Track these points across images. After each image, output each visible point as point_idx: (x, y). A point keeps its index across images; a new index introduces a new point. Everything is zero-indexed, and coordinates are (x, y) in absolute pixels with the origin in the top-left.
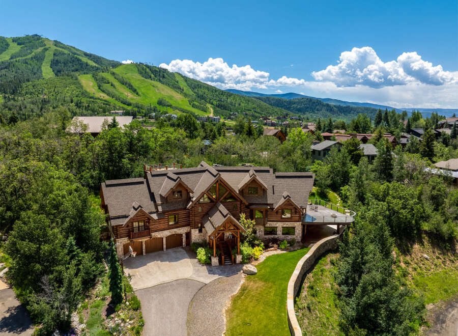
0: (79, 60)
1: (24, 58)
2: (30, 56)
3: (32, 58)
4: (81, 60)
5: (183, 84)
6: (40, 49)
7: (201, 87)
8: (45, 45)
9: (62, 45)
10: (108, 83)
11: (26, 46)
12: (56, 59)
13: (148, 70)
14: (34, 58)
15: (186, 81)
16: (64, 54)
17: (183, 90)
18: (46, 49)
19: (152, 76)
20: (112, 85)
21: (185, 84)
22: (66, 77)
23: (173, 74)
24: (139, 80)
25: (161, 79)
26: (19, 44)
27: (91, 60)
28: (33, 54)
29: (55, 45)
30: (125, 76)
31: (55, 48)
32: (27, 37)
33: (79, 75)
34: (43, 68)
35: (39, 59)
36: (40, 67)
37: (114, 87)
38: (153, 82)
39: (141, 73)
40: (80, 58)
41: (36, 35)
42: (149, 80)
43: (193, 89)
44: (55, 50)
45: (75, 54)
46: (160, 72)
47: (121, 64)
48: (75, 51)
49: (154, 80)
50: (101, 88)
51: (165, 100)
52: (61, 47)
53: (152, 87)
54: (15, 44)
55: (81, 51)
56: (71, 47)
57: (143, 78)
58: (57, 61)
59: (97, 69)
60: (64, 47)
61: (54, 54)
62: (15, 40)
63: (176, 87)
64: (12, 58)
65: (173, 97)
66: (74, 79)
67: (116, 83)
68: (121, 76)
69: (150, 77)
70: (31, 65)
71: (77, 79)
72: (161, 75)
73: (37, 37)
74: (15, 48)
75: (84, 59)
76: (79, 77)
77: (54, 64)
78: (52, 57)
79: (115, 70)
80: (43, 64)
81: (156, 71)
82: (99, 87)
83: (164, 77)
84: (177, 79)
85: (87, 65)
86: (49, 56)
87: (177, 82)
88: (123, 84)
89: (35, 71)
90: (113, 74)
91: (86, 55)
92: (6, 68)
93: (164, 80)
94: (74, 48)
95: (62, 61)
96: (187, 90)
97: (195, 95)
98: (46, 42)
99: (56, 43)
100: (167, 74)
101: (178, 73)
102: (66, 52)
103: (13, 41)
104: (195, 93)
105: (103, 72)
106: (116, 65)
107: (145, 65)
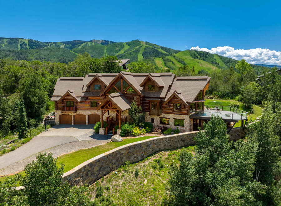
0: (157, 51)
1: (130, 52)
2: (133, 51)
3: (134, 51)
4: (158, 51)
5: (218, 61)
6: (138, 47)
7: (231, 62)
8: (141, 44)
9: (149, 44)
10: (171, 62)
11: (132, 46)
12: (145, 51)
13: (196, 53)
14: (135, 51)
15: (221, 59)
16: (150, 48)
17: (219, 64)
18: (141, 47)
19: (199, 57)
20: (173, 63)
21: (221, 60)
22: (148, 60)
23: (212, 55)
24: (189, 59)
25: (204, 58)
26: (129, 45)
27: (164, 50)
28: (135, 49)
29: (146, 44)
30: (181, 58)
31: (146, 45)
32: (133, 42)
33: (155, 58)
34: (139, 57)
35: (137, 52)
36: (137, 56)
37: (174, 64)
38: (198, 60)
39: (191, 55)
40: (158, 49)
41: (137, 40)
42: (196, 60)
43: (226, 63)
44: (146, 46)
45: (156, 48)
46: (204, 54)
47: (180, 51)
48: (156, 46)
49: (199, 59)
50: (166, 65)
51: (205, 71)
52: (148, 45)
53: (197, 63)
54: (127, 45)
55: (159, 46)
56: (154, 44)
57: (192, 58)
58: (146, 52)
59: (167, 55)
60: (151, 45)
61: (145, 49)
62: (127, 44)
63: (214, 63)
64: (125, 52)
65: (211, 69)
66: (152, 60)
67: (175, 62)
68: (179, 57)
69: (197, 58)
70: (133, 55)
71: (153, 60)
72: (205, 56)
73: (137, 41)
74: (127, 47)
75: (160, 50)
76: (155, 59)
77: (144, 54)
78: (143, 50)
79: (176, 55)
80: (139, 54)
81: (201, 54)
82: (165, 64)
83: (206, 57)
84: (215, 58)
85: (161, 53)
86: (142, 50)
87: (215, 60)
88: (179, 62)
89: (134, 58)
90: (174, 57)
91: (162, 48)
92: (121, 57)
93: (206, 59)
94: (155, 45)
95: (148, 52)
96: (221, 64)
97: (227, 67)
98: (141, 43)
99: (147, 43)
100: (208, 55)
101: (216, 54)
102: (151, 47)
103: (126, 44)
104: (227, 66)
105: (169, 56)
106: (177, 52)
107: (194, 51)
